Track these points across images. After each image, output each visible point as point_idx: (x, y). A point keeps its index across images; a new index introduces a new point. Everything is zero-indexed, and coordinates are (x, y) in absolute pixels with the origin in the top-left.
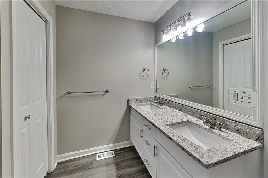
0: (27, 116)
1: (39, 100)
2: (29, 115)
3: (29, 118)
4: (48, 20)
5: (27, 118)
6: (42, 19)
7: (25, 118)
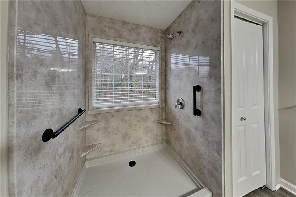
0: (243, 118)
1: (254, 105)
2: (245, 117)
3: (245, 120)
4: (266, 22)
5: (243, 119)
6: (259, 24)
7: (241, 119)
